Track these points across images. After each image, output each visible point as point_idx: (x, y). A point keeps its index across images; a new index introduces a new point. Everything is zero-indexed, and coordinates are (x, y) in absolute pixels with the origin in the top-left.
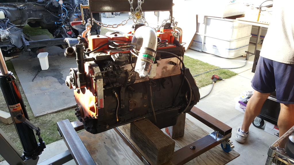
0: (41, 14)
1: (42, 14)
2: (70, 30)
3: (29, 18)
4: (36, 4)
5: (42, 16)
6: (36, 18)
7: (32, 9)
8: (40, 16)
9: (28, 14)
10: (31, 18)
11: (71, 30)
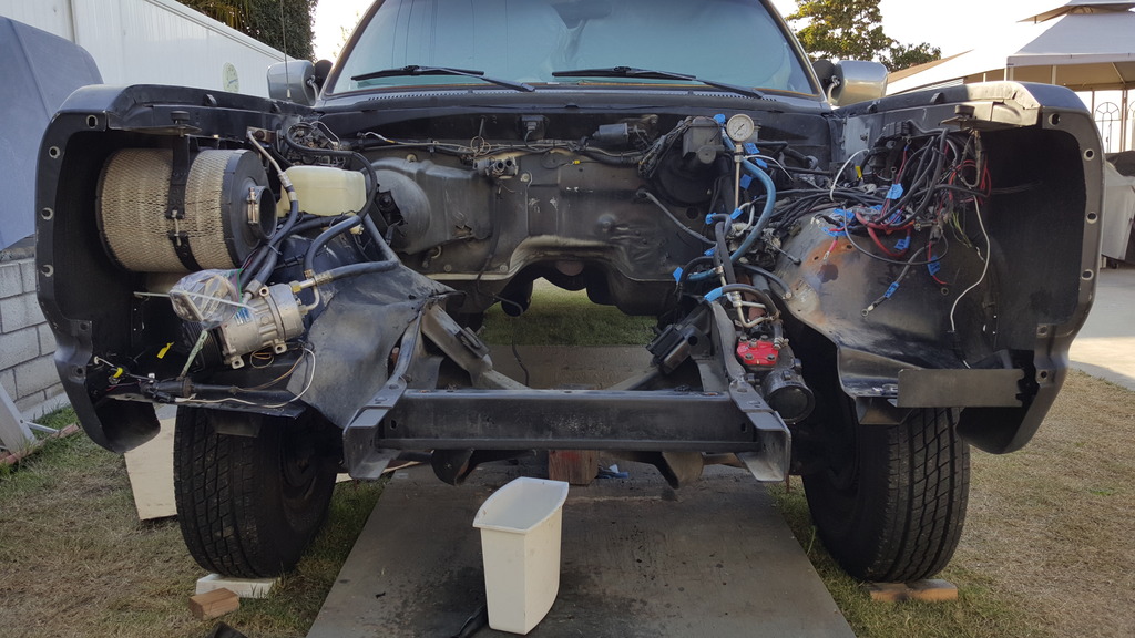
0: (606, 217)
1: (613, 217)
2: (766, 330)
3: (532, 235)
4: (586, 153)
5: (612, 228)
6: (573, 242)
7: (559, 181)
8: (601, 226)
9: (531, 210)
10: (546, 239)
11: (771, 335)
